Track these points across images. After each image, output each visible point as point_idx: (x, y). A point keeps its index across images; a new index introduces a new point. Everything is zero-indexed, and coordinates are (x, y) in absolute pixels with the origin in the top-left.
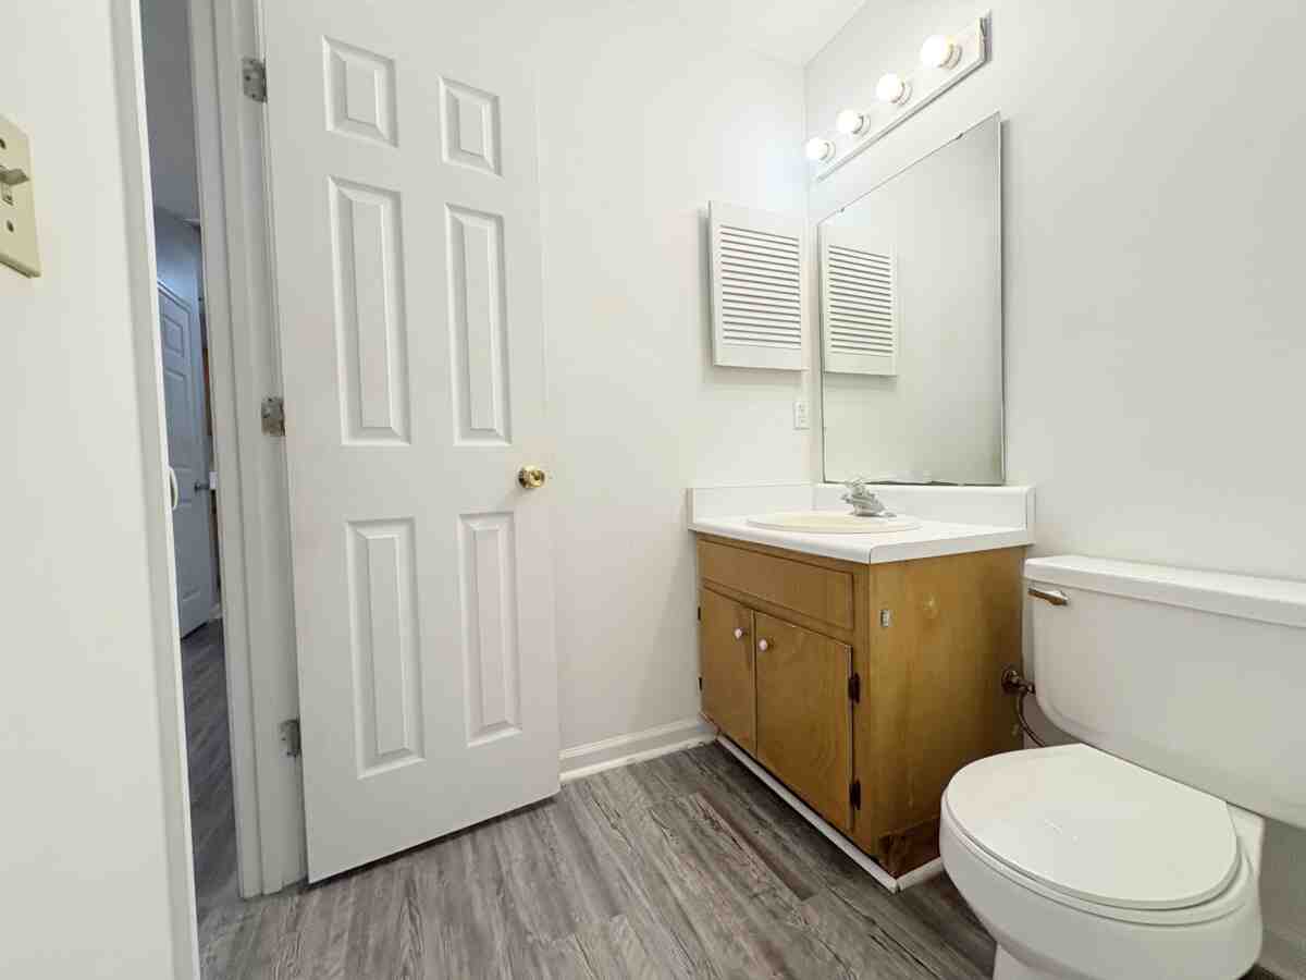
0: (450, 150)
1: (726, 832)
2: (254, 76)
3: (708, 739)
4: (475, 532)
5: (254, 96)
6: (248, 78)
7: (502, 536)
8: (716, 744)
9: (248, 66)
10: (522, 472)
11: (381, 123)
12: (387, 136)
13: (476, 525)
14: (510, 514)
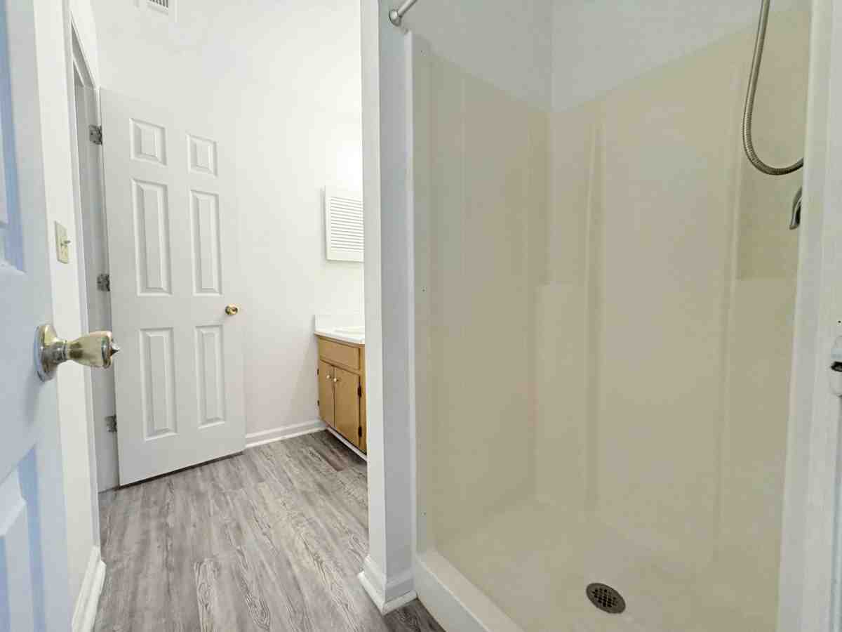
0: (192, 166)
1: (317, 457)
2: (95, 132)
3: (322, 429)
4: (203, 335)
5: (95, 142)
6: (92, 134)
7: (217, 335)
8: (326, 431)
9: (93, 129)
10: (227, 307)
11: (158, 154)
12: (160, 160)
13: (204, 331)
14: (220, 327)
